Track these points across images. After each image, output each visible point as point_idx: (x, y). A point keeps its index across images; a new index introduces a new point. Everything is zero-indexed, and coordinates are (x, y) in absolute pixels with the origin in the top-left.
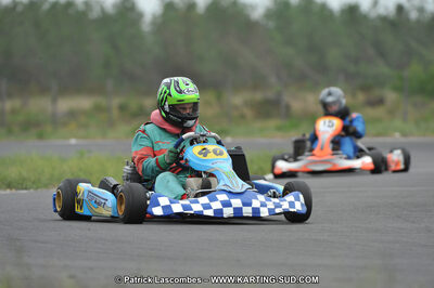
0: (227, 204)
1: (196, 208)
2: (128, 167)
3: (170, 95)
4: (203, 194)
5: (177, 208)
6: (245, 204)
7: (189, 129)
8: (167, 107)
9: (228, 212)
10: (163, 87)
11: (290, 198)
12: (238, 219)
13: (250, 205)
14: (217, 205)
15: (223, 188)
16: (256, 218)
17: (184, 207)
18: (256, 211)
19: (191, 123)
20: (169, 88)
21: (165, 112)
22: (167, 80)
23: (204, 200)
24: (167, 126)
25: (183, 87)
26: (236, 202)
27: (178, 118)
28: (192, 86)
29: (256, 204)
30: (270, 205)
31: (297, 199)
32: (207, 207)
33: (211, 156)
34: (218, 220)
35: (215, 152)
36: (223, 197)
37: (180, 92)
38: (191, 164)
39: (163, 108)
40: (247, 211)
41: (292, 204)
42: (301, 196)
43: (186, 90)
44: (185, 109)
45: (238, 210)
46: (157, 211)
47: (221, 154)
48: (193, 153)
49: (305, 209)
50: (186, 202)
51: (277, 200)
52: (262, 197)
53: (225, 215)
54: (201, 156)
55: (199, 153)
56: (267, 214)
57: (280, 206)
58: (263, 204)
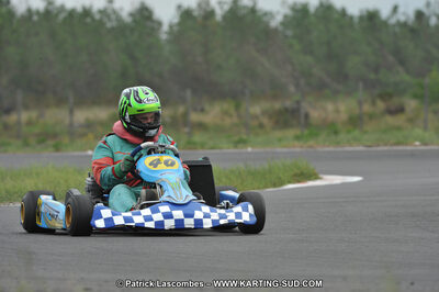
0: (168, 216)
1: (138, 220)
2: (89, 179)
3: (130, 105)
4: (148, 205)
5: (118, 221)
6: (186, 216)
7: (151, 139)
8: (127, 117)
9: (169, 224)
10: (123, 98)
11: (238, 209)
12: (179, 231)
13: (192, 216)
14: (158, 217)
15: (168, 199)
16: (198, 230)
17: (126, 219)
18: (199, 222)
19: (153, 132)
20: (128, 98)
21: (127, 123)
22: (126, 91)
23: (147, 212)
24: (128, 137)
25: (142, 96)
26: (178, 214)
27: (139, 128)
28: (152, 95)
29: (198, 215)
30: (215, 216)
31: (246, 209)
32: (148, 219)
33: (161, 166)
34: (159, 231)
35: (166, 163)
36: (165, 209)
37: (140, 102)
38: (142, 175)
39: (123, 119)
40: (189, 223)
41: (238, 215)
42: (251, 207)
43: (146, 99)
44: (146, 118)
45: (179, 222)
46: (100, 224)
47: (172, 164)
48: (145, 164)
49: (255, 219)
50: (129, 214)
51: (223, 211)
52: (206, 209)
53: (166, 228)
54: (151, 167)
55: (150, 164)
56: (211, 226)
57: (226, 217)
58: (207, 215)
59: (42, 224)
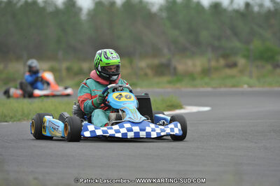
0: (130, 130)
1: (111, 132)
2: (75, 106)
3: (101, 60)
4: (116, 123)
5: (99, 132)
6: (141, 130)
7: (114, 82)
8: (99, 68)
9: (131, 135)
10: (97, 56)
11: (172, 126)
12: (137, 139)
13: (144, 130)
14: (123, 131)
15: (129, 119)
16: (148, 138)
17: (104, 132)
18: (148, 134)
19: (115, 77)
20: (100, 56)
21: (99, 71)
22: (100, 51)
23: (116, 127)
24: (100, 80)
25: (109, 55)
26: (136, 129)
27: (107, 75)
28: (115, 54)
29: (148, 129)
30: (158, 130)
31: (176, 126)
32: (118, 131)
33: (123, 99)
34: (124, 139)
35: (126, 97)
36: (128, 125)
37: (107, 58)
38: (111, 104)
39: (97, 69)
40: (143, 134)
41: (172, 130)
42: (179, 125)
43: (111, 57)
44: (111, 69)
45: (137, 134)
46: (87, 134)
47: (130, 98)
48: (113, 98)
49: (181, 132)
50: (105, 128)
51: (162, 127)
52: (153, 126)
53: (129, 137)
54: (117, 99)
55: (116, 98)
56: (155, 136)
57: (164, 131)
58: (153, 130)
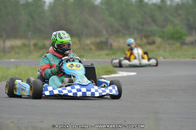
0: (79, 90)
1: (65, 92)
2: (39, 73)
3: (56, 40)
4: (69, 85)
5: (56, 92)
6: (87, 91)
7: (67, 55)
8: (56, 46)
9: (80, 94)
11: (110, 88)
12: (84, 97)
13: (90, 91)
14: (74, 91)
15: (79, 83)
16: (93, 97)
17: (59, 91)
18: (93, 94)
19: (68, 52)
20: (56, 37)
22: (55, 33)
23: (69, 88)
24: (56, 54)
26: (84, 90)
28: (67, 35)
29: (93, 90)
30: (100, 91)
31: (114, 88)
32: (70, 91)
33: (74, 68)
34: (74, 98)
35: (76, 66)
36: (78, 87)
37: (61, 38)
38: (65, 72)
39: (54, 46)
40: (89, 94)
41: (111, 91)
42: (116, 87)
44: (64, 46)
45: (84, 93)
46: (47, 93)
47: (80, 66)
48: (66, 67)
49: (118, 93)
50: (61, 89)
51: (103, 89)
52: (96, 87)
53: (78, 96)
54: (70, 68)
55: (69, 67)
56: (98, 95)
57: (105, 92)
58: (97, 91)
59: (17, 93)
